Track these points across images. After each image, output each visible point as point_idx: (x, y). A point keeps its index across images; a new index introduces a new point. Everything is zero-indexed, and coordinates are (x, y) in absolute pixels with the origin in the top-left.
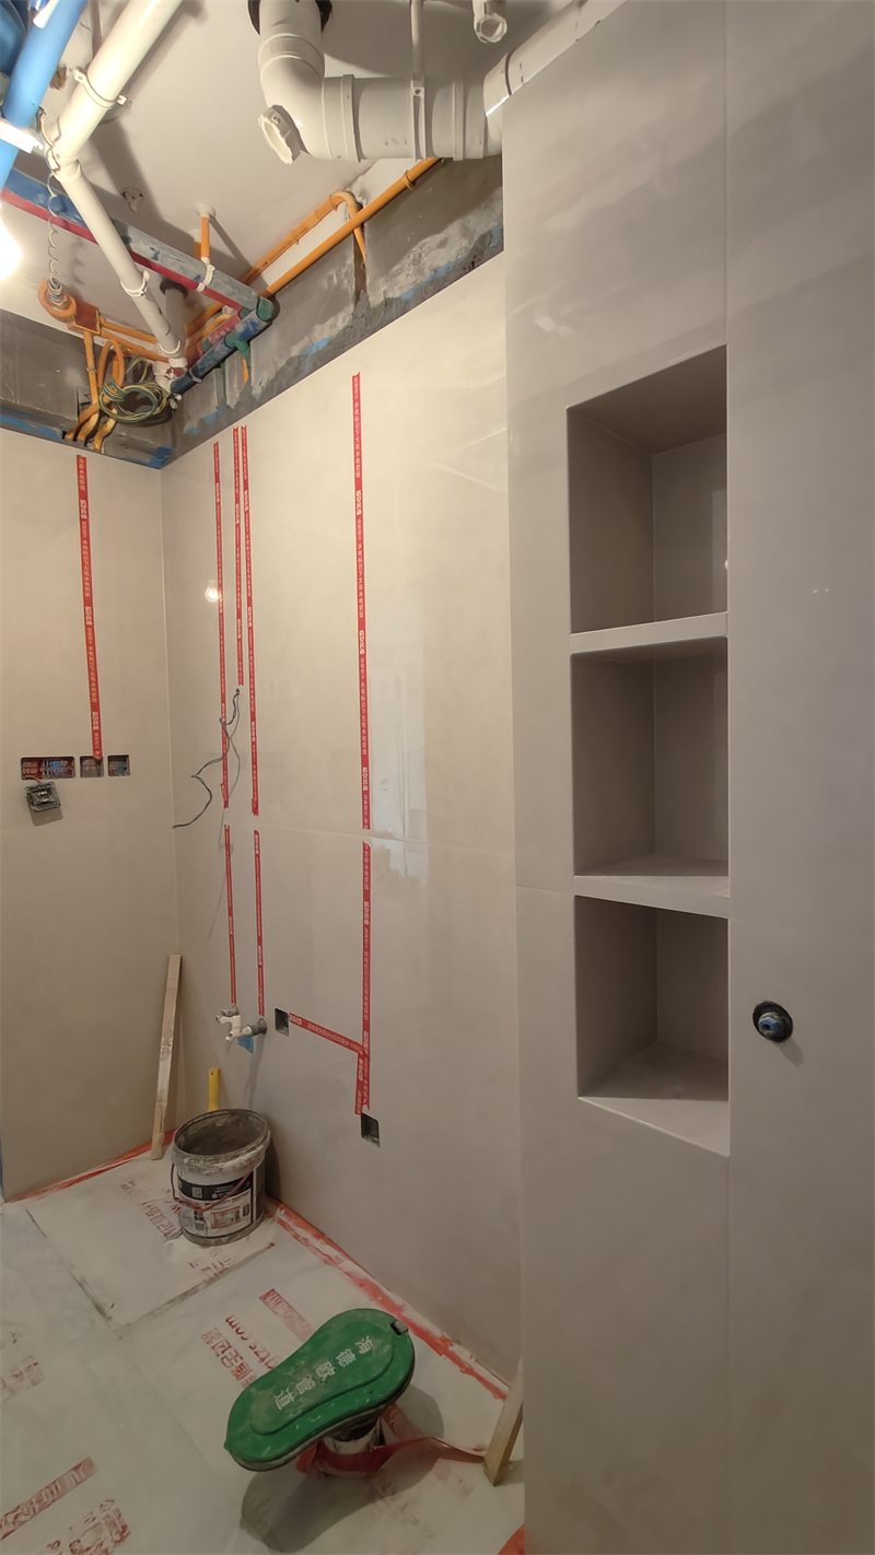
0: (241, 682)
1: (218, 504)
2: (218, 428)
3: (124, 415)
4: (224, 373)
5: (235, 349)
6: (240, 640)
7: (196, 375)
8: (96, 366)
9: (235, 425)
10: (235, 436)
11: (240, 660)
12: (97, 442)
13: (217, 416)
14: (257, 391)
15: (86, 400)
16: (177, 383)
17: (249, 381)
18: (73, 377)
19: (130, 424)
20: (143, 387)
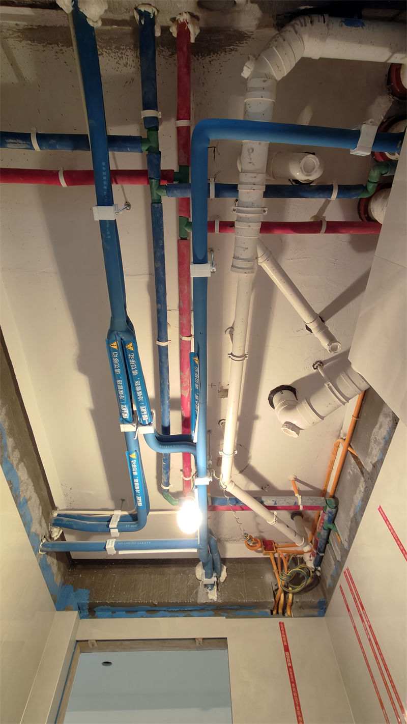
2: (338, 575)
3: (295, 589)
4: (331, 545)
5: (330, 530)
7: (320, 552)
8: (277, 568)
9: (344, 570)
10: (346, 575)
12: (288, 612)
13: (336, 569)
14: (346, 545)
15: (276, 588)
16: (315, 561)
17: (341, 542)
18: (269, 578)
19: (299, 593)
20: (297, 569)
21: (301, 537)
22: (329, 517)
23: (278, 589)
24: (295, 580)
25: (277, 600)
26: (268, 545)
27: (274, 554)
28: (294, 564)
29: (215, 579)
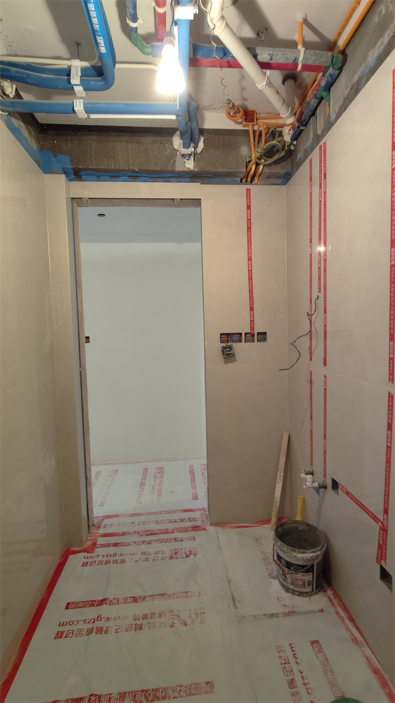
0: (320, 291)
1: (311, 193)
2: (312, 149)
3: (267, 161)
4: (316, 117)
5: (322, 99)
6: (320, 268)
7: (302, 125)
8: (254, 141)
9: (320, 144)
10: (320, 150)
11: (320, 279)
12: (256, 181)
13: (312, 144)
14: (333, 116)
15: (250, 159)
16: (293, 135)
17: (329, 114)
18: (244, 150)
19: (270, 165)
20: (274, 142)
21: (288, 106)
22: (327, 82)
23: (251, 161)
24: (270, 153)
25: (248, 170)
26: (249, 116)
27: (253, 126)
28: (271, 138)
29: (193, 149)
